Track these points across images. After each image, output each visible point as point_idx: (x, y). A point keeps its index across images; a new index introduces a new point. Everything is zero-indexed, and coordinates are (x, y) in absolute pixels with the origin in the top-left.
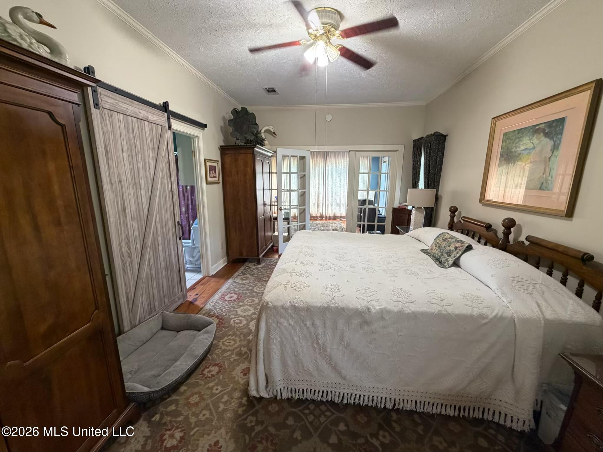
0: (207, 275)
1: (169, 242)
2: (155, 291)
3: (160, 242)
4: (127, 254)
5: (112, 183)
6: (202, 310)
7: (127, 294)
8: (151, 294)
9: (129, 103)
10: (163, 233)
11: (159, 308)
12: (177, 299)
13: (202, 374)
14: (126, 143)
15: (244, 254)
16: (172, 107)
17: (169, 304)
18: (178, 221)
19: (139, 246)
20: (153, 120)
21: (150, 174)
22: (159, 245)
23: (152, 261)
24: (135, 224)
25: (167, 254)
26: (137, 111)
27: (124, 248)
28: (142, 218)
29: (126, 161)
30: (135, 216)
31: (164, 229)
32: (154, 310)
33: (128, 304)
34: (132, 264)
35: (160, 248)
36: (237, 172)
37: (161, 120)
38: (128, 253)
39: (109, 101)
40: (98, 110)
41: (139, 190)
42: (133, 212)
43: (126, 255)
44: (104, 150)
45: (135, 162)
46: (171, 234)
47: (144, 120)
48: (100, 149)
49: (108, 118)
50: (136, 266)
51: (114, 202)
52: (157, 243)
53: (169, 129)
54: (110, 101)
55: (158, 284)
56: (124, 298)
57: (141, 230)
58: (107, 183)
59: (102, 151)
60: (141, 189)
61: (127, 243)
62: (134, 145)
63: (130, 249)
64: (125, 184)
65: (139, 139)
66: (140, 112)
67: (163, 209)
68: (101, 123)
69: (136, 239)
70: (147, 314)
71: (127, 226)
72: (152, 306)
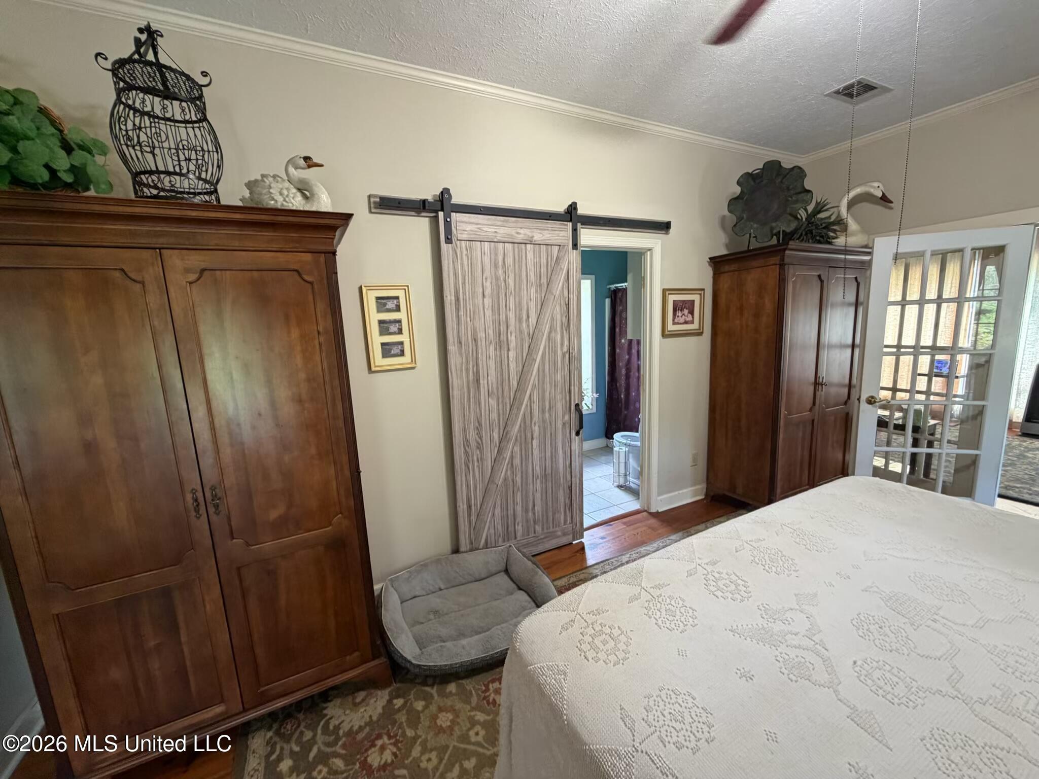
0: (646, 509)
1: (553, 437)
2: (519, 509)
3: (536, 434)
4: (476, 444)
5: (460, 343)
6: (584, 571)
7: (469, 500)
8: (511, 512)
9: (499, 223)
10: (544, 421)
11: (523, 535)
12: (559, 533)
13: (487, 686)
14: (491, 283)
15: (740, 490)
16: (583, 210)
17: (542, 537)
18: (576, 402)
19: (496, 436)
20: (542, 240)
21: (528, 326)
22: (532, 438)
23: (517, 461)
24: (493, 402)
25: (548, 454)
26: (513, 232)
27: (472, 435)
28: (506, 393)
29: (487, 309)
30: (495, 391)
31: (547, 415)
32: (513, 537)
33: (469, 515)
34: (481, 460)
35: (535, 443)
36: (741, 309)
37: (558, 236)
38: (478, 443)
39: (467, 229)
40: (450, 245)
41: (504, 353)
42: (492, 384)
43: (473, 444)
44: (453, 298)
45: (503, 311)
46: (560, 424)
47: (526, 244)
48: (449, 297)
49: (466, 252)
50: (488, 464)
51: (461, 370)
52: (529, 435)
53: (573, 249)
54: (469, 228)
55: (525, 499)
56: (463, 504)
57: (503, 411)
58: (454, 342)
59: (451, 300)
60: (508, 350)
61: (477, 428)
62: (503, 284)
63: (481, 438)
64: (482, 344)
65: (513, 275)
66: (518, 233)
67: (547, 380)
68: (453, 262)
69: (493, 424)
70: (500, 540)
71: (480, 404)
72: (511, 529)
